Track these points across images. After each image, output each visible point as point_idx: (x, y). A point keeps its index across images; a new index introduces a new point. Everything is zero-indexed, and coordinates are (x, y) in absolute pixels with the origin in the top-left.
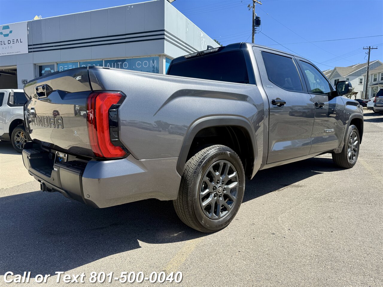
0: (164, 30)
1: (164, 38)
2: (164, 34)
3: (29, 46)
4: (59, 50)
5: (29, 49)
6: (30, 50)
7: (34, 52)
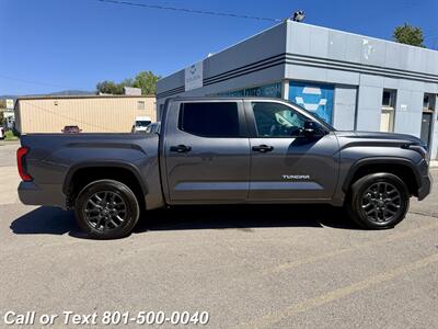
0: (285, 54)
1: (285, 62)
2: (285, 58)
3: (203, 80)
6: (204, 84)
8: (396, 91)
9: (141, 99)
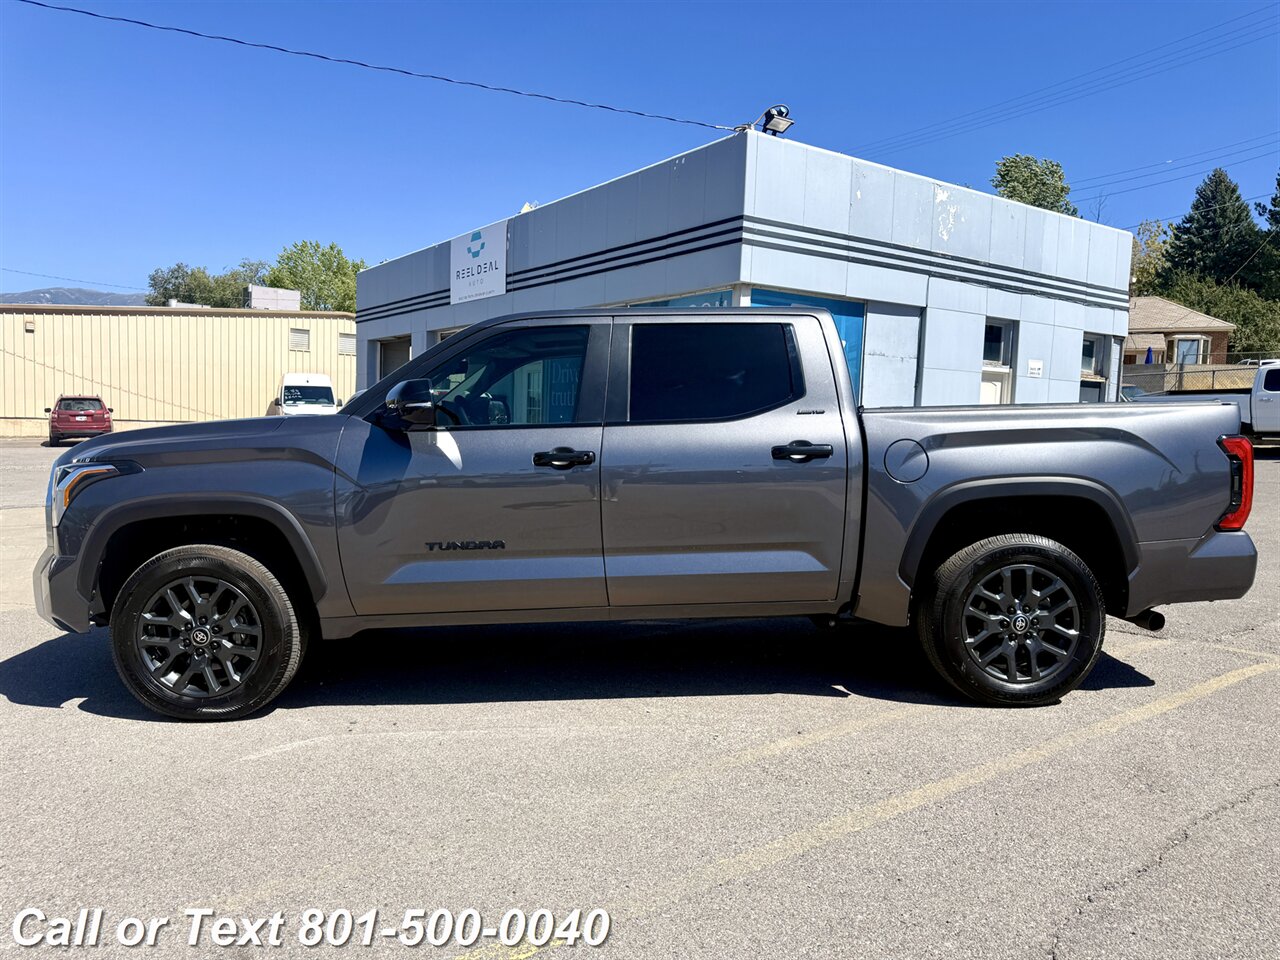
0: (741, 217)
1: (740, 240)
2: (741, 229)
3: (508, 276)
4: (553, 284)
5: (507, 283)
6: (510, 287)
7: (515, 289)
8: (1015, 324)
9: (300, 323)
